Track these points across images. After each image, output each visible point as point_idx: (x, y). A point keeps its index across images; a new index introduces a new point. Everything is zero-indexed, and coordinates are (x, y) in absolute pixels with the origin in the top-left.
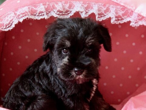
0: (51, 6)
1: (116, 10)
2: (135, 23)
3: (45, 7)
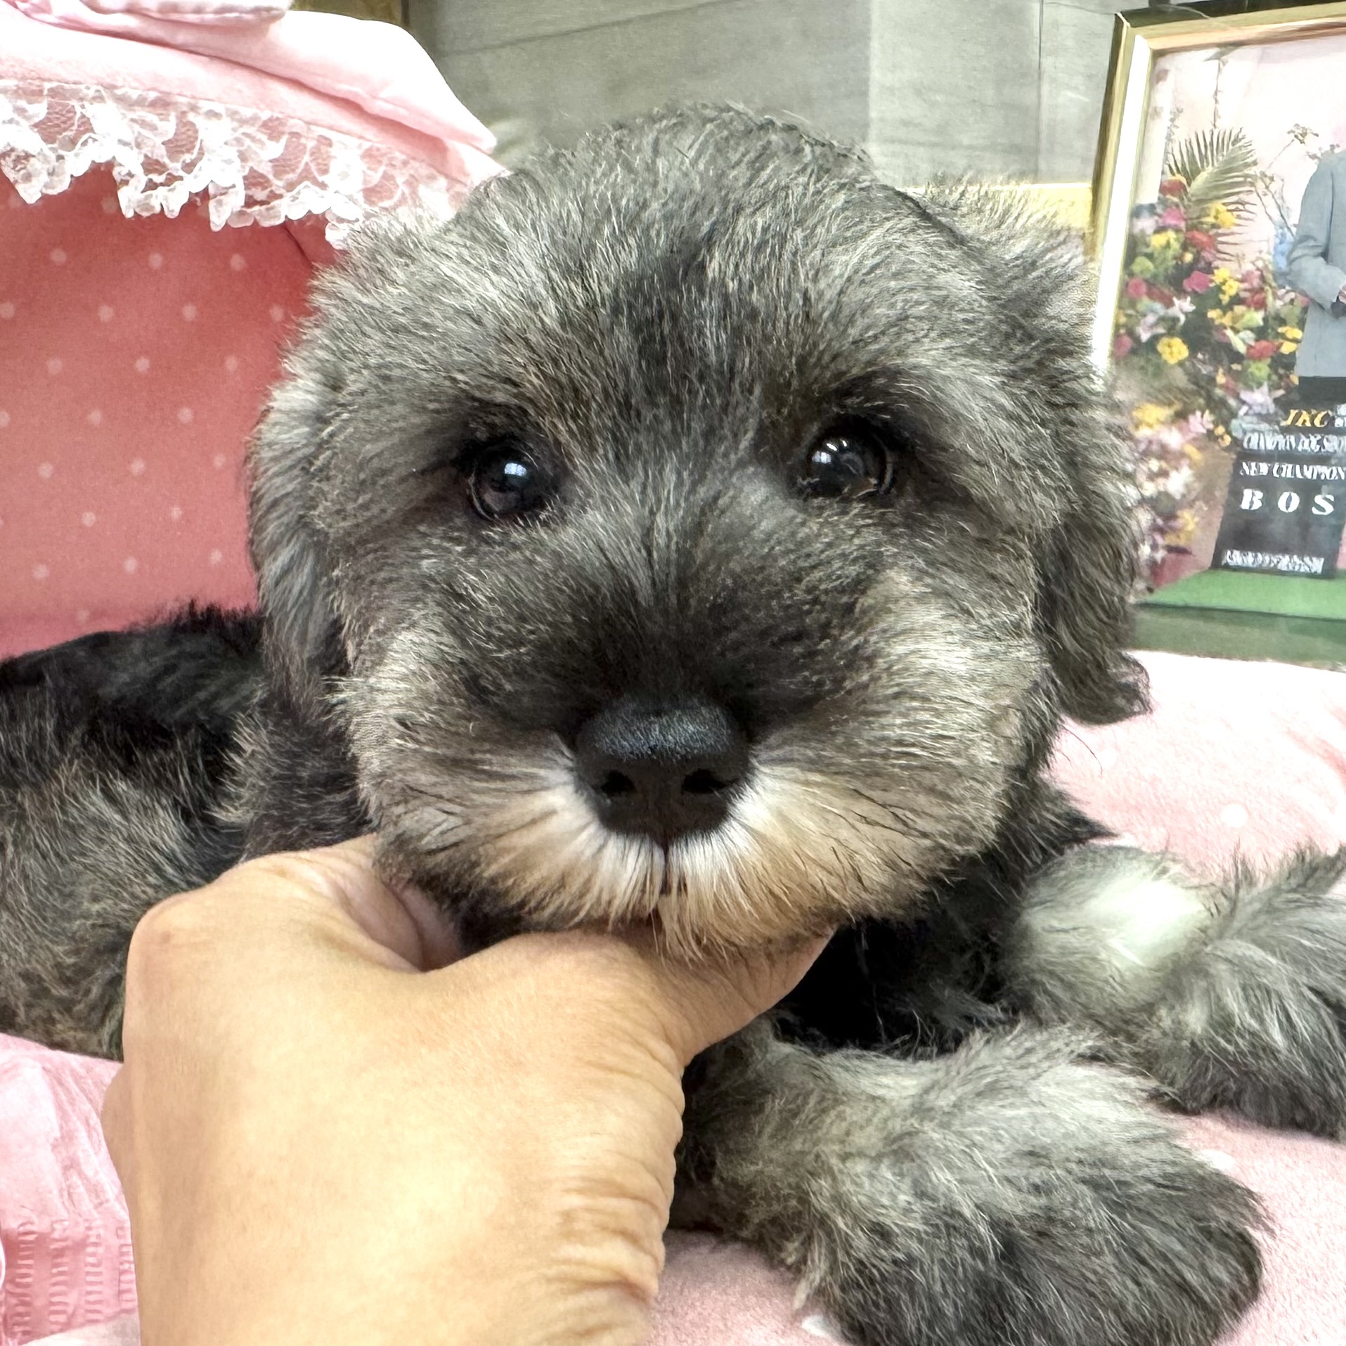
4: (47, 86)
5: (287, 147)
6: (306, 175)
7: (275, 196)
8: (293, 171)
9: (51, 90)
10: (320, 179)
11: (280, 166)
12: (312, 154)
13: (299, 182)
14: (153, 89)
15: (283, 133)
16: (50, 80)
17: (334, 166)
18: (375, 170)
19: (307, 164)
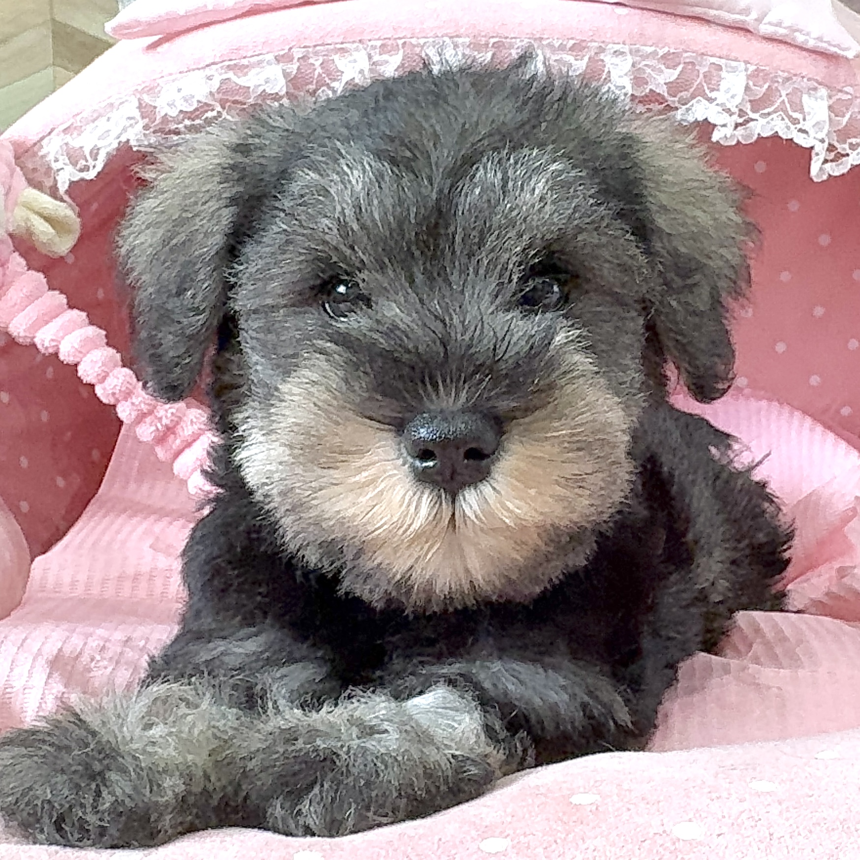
0: (317, 64)
1: (633, 65)
2: (737, 125)
3: (286, 74)
4: (492, 41)
5: (681, 72)
6: (699, 93)
7: (670, 108)
8: (686, 90)
9: (494, 43)
10: (710, 95)
11: (674, 87)
12: (705, 77)
13: (693, 97)
14: (572, 39)
15: (679, 64)
16: (493, 37)
17: (723, 85)
18: (761, 87)
19: (700, 83)
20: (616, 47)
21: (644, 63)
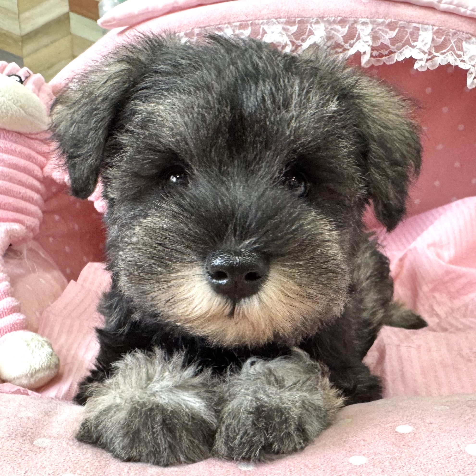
1: (372, 30)
2: (428, 60)
5: (398, 33)
6: (407, 43)
7: (391, 53)
8: (400, 42)
9: (299, 21)
10: (413, 44)
11: (394, 40)
12: (410, 34)
13: (403, 46)
14: (340, 16)
15: (396, 27)
16: (298, 17)
17: (420, 38)
18: (440, 38)
19: (408, 38)
20: (363, 20)
21: (378, 28)
